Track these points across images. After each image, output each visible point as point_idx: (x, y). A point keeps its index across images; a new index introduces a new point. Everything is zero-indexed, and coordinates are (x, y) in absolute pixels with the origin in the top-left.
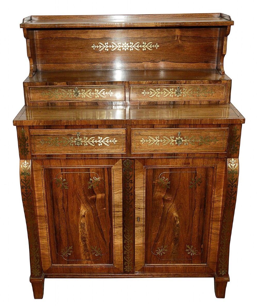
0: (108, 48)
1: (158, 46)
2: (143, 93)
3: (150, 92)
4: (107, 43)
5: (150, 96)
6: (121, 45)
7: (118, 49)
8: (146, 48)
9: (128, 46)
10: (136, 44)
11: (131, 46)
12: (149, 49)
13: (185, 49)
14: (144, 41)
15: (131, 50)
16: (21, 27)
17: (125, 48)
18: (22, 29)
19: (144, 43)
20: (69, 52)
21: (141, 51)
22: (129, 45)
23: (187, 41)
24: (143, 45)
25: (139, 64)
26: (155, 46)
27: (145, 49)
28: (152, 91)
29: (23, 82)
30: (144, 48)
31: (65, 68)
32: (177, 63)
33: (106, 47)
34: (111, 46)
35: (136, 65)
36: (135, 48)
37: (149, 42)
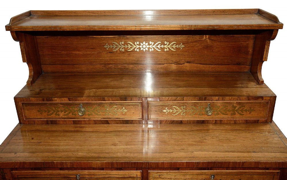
0: (124, 48)
1: (183, 46)
2: (165, 111)
3: (174, 110)
4: (123, 43)
5: (173, 115)
6: (139, 45)
7: (136, 50)
8: (169, 48)
9: (148, 46)
10: (157, 44)
11: (150, 46)
12: (172, 49)
13: (215, 49)
14: (166, 41)
15: (151, 50)
16: (7, 30)
17: (144, 48)
18: (9, 32)
19: (166, 43)
20: (78, 53)
21: (163, 52)
22: (149, 44)
23: (216, 40)
24: (165, 45)
25: (160, 65)
26: (179, 46)
27: (168, 50)
28: (175, 109)
29: (14, 98)
30: (166, 49)
31: (75, 70)
32: (204, 66)
33: (121, 46)
34: (128, 45)
35: (157, 67)
36: (155, 48)
37: (173, 42)
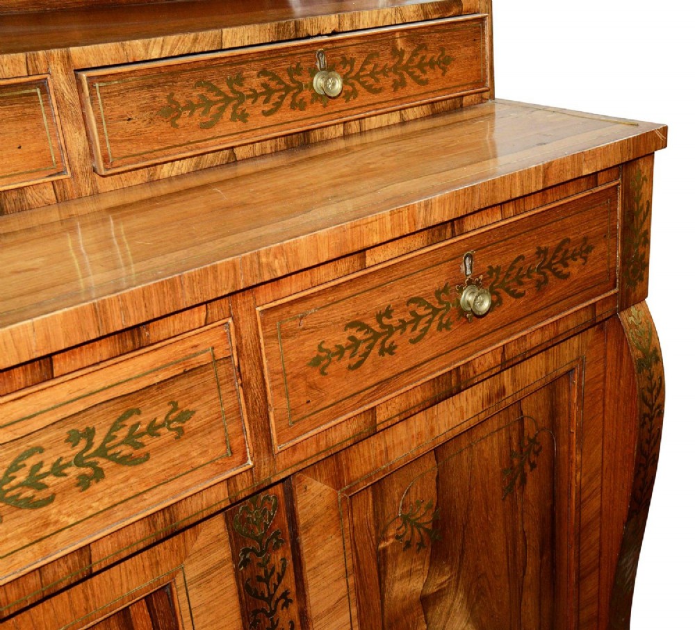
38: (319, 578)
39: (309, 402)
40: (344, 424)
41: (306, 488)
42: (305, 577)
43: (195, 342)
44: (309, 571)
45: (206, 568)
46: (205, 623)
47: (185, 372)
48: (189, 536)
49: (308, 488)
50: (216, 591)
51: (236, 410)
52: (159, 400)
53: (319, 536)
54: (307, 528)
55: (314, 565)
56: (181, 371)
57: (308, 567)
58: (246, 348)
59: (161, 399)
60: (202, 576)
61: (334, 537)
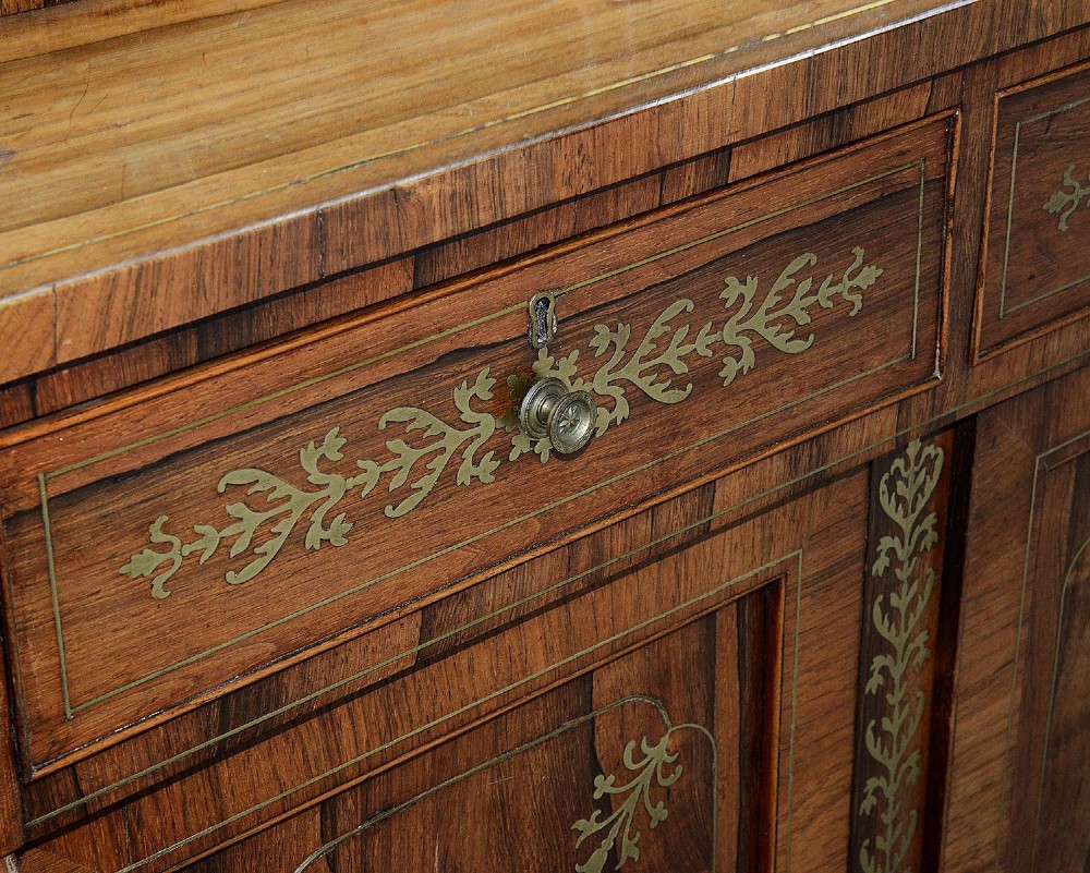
38: (982, 617)
39: (1033, 277)
40: (1074, 327)
41: (994, 440)
42: (962, 610)
43: (904, 146)
44: (970, 599)
45: (830, 562)
46: (812, 664)
47: (882, 198)
48: (818, 499)
49: (998, 440)
50: (835, 608)
51: (935, 276)
52: (842, 243)
53: (995, 535)
54: (981, 517)
55: (979, 589)
56: (877, 195)
57: (969, 591)
58: (970, 164)
59: (844, 242)
60: (822, 576)
61: (1015, 542)
